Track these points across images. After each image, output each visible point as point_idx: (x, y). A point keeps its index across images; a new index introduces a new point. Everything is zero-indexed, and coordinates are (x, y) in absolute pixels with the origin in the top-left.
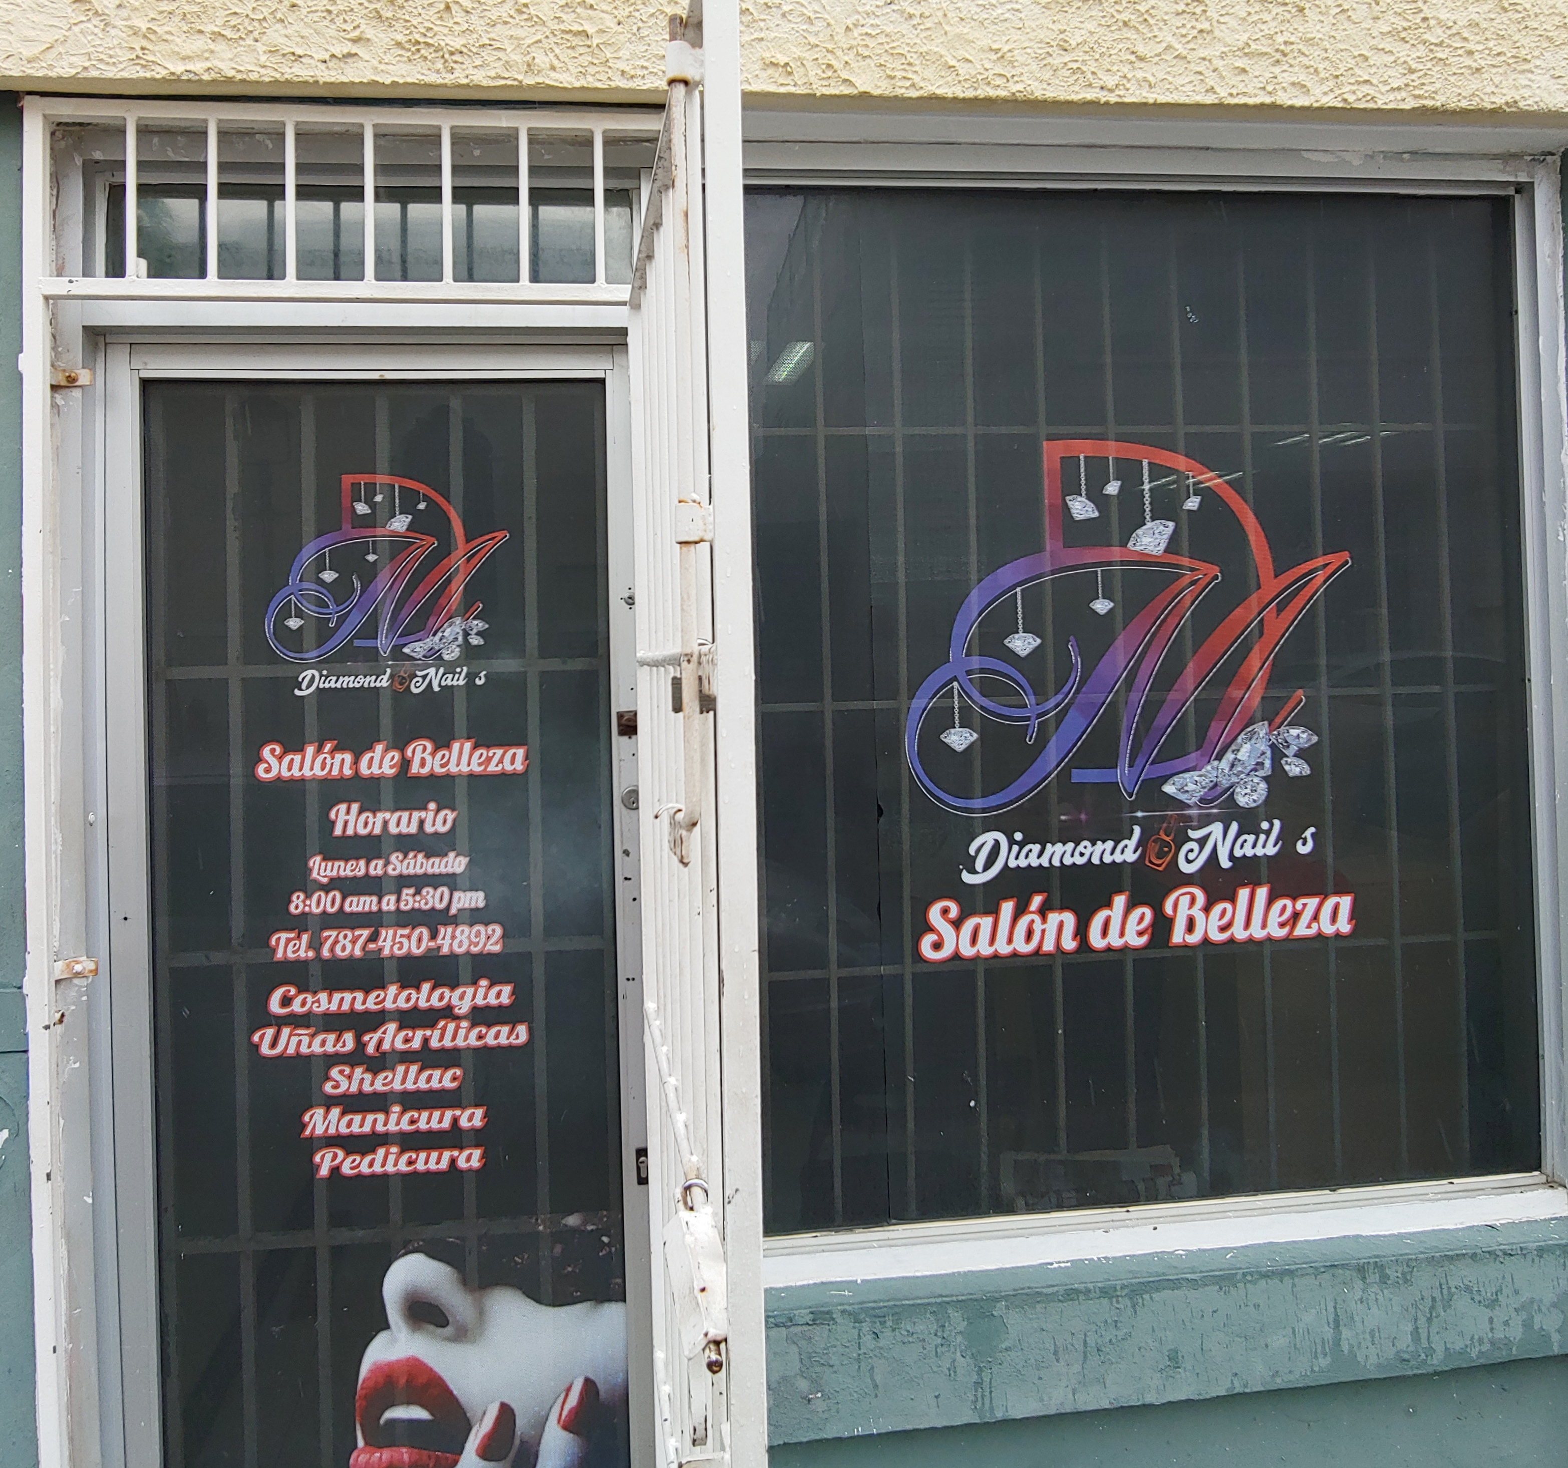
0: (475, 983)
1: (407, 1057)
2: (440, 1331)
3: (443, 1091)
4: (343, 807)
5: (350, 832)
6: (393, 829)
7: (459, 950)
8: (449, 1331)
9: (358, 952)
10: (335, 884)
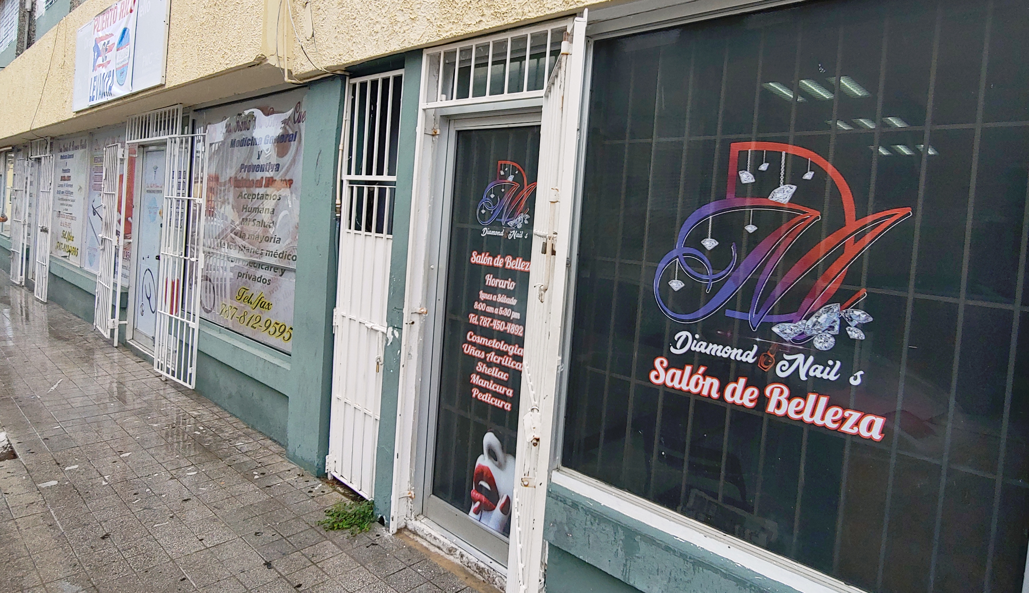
0: (514, 345)
1: (496, 365)
2: (495, 462)
3: (503, 380)
4: (488, 275)
5: (490, 284)
6: (500, 286)
7: (512, 333)
8: (497, 463)
9: (488, 326)
10: (485, 301)
